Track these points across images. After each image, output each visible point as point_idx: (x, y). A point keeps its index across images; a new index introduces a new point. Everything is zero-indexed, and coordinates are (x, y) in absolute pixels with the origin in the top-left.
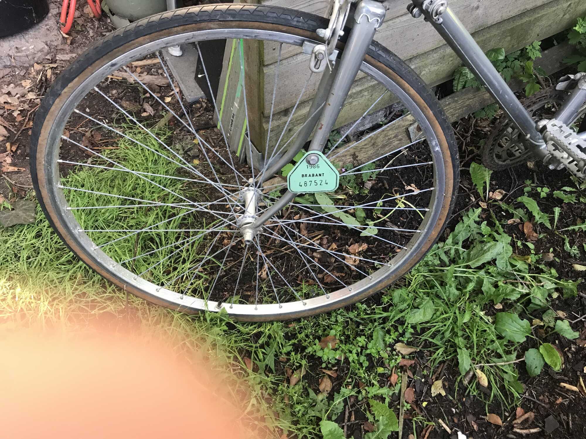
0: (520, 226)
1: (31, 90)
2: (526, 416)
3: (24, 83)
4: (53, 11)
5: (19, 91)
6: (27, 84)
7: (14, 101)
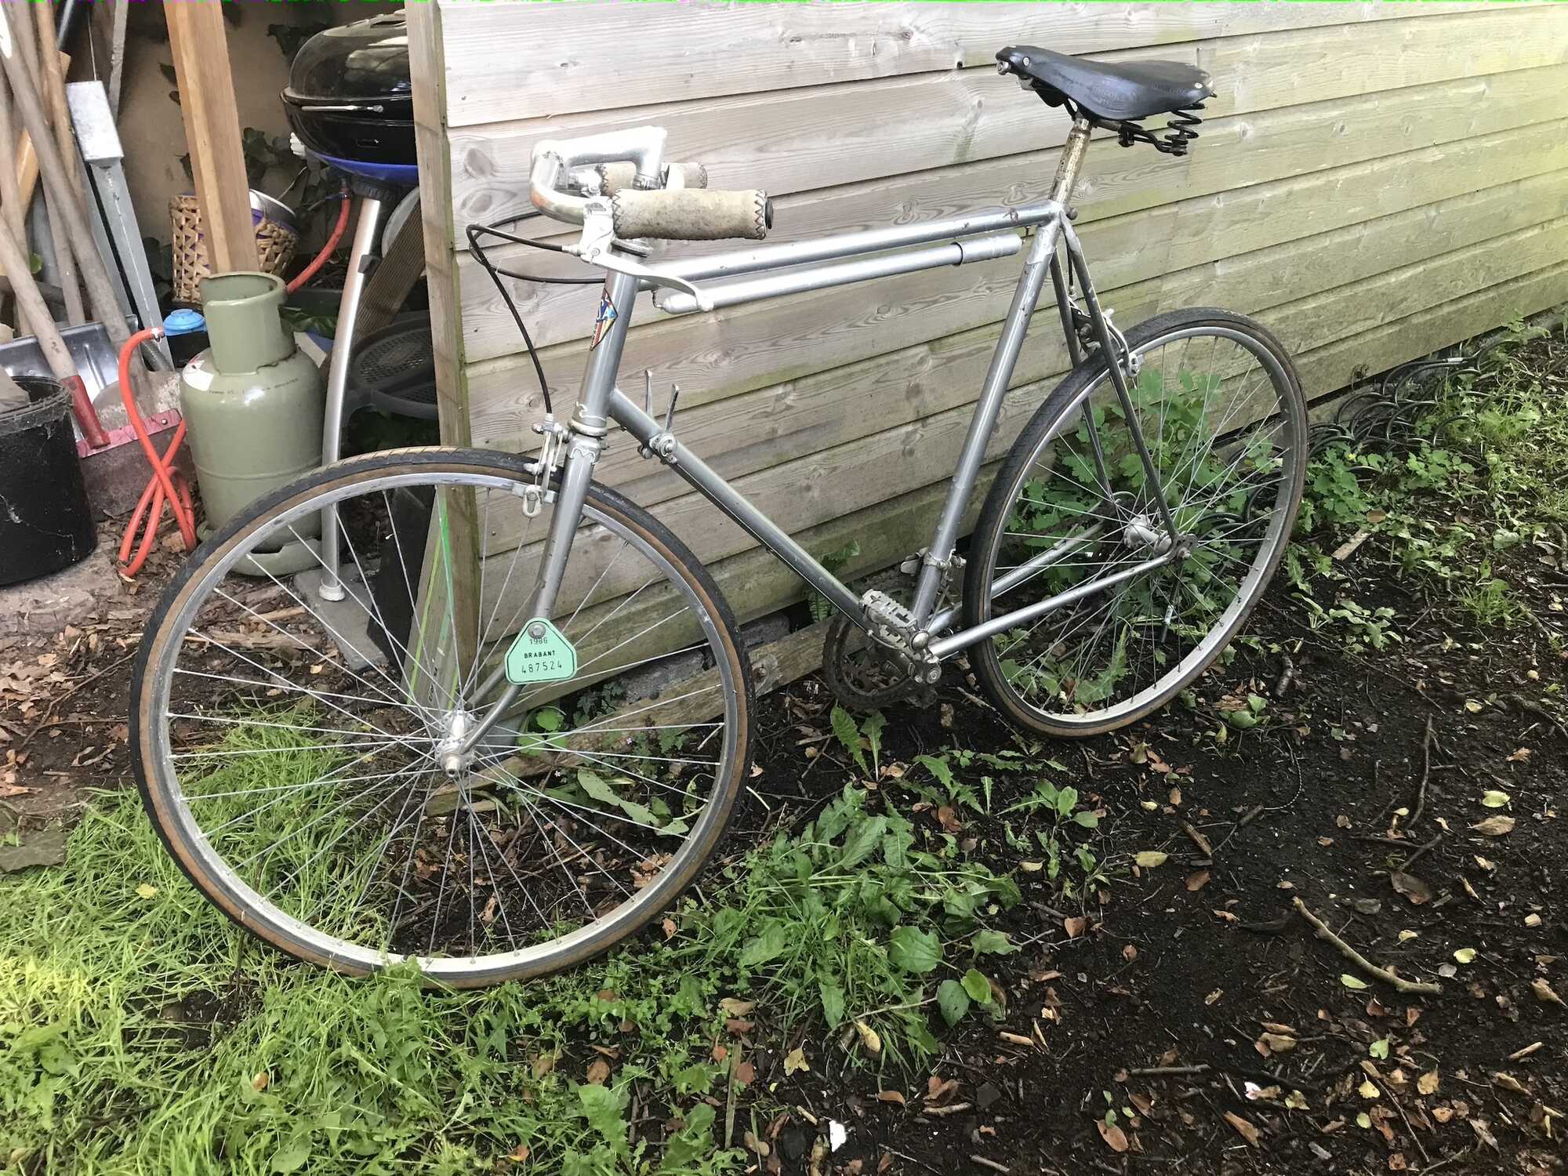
0: (933, 813)
1: (56, 669)
2: (946, 1086)
3: (41, 659)
4: (105, 544)
5: (34, 671)
6: (49, 660)
7: (24, 688)
